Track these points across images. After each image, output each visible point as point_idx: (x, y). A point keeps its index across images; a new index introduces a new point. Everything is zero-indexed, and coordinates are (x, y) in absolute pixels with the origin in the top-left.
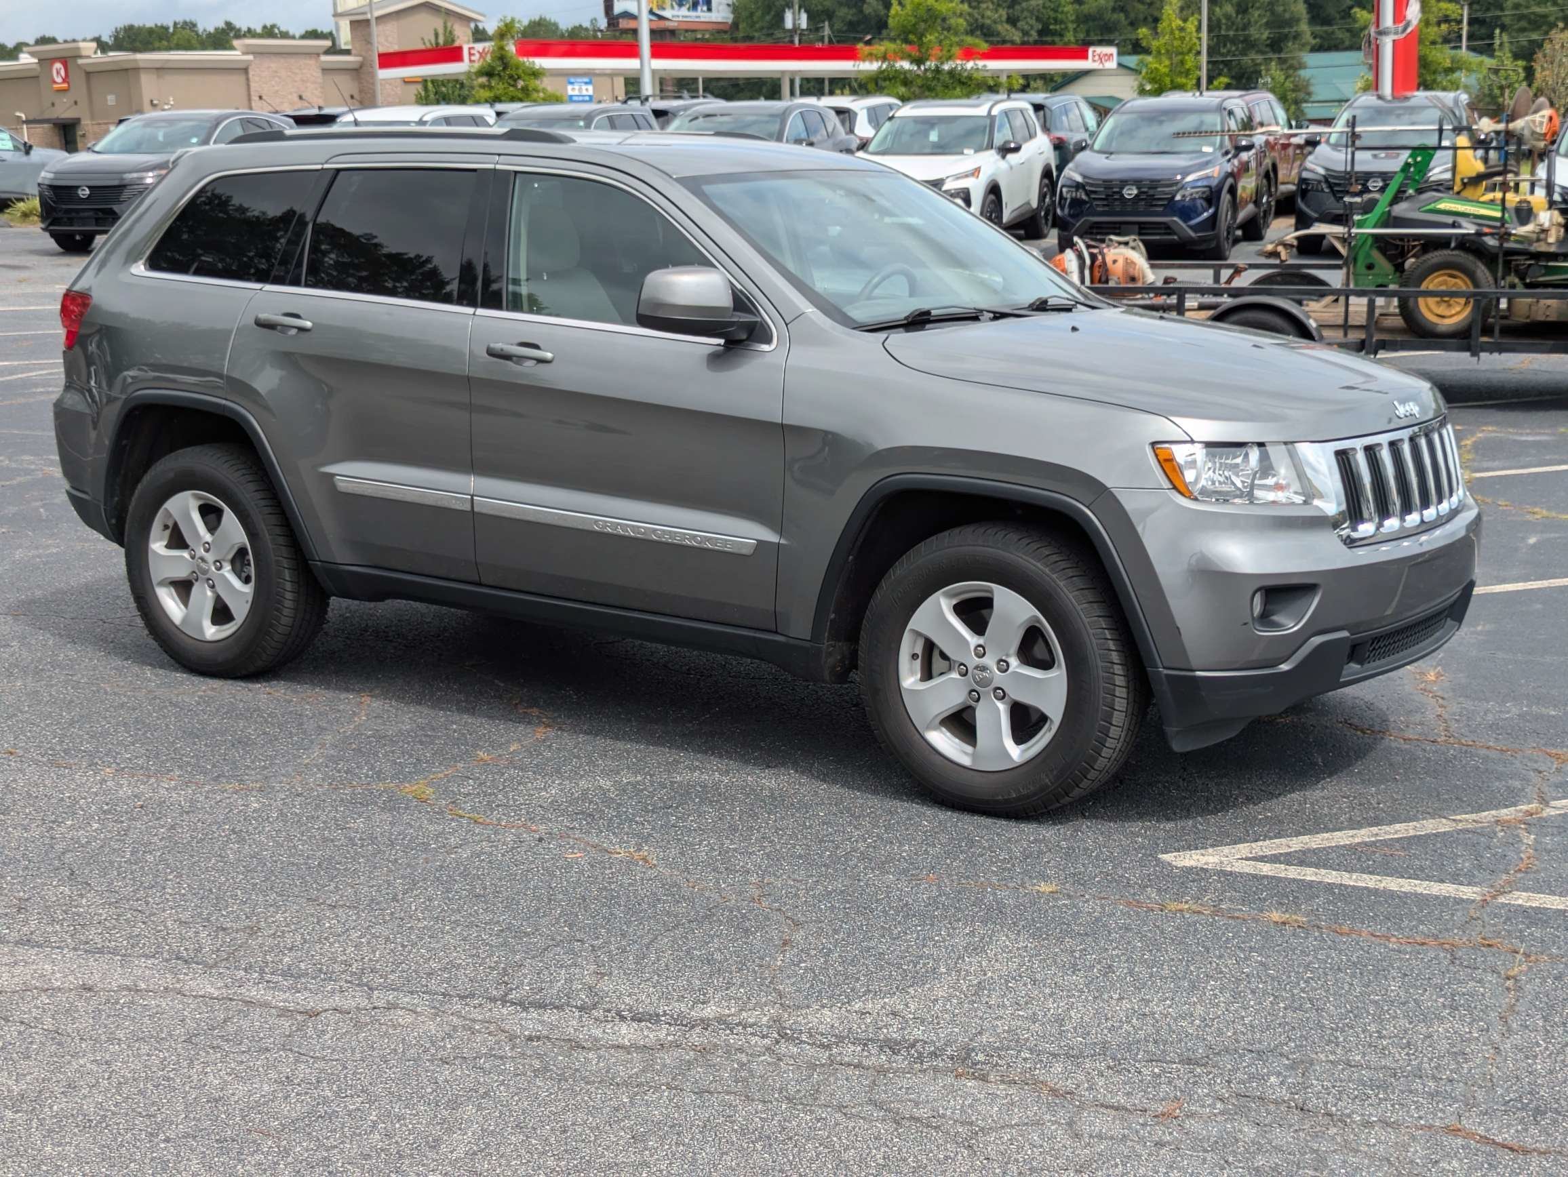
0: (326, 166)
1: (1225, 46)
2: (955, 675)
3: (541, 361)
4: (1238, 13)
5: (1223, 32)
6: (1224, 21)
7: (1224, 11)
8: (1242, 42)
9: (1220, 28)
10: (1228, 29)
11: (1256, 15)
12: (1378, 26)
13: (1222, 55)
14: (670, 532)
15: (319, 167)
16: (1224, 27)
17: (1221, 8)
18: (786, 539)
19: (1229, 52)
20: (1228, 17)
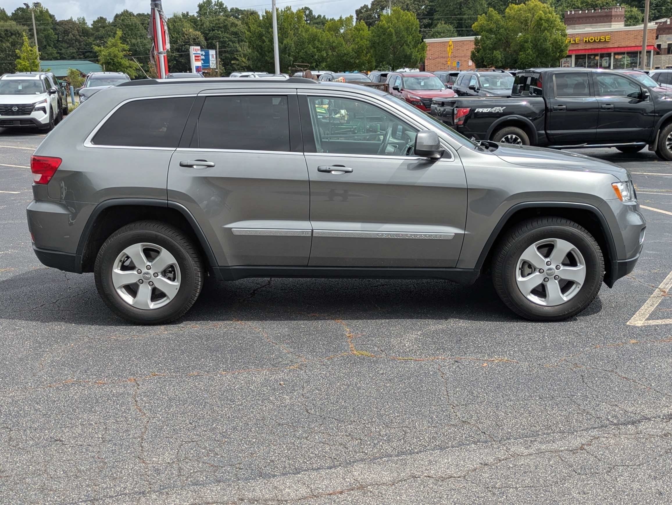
0: (199, 95)
1: (9, 57)
2: (537, 273)
3: (347, 172)
4: (12, 46)
5: (7, 53)
6: (7, 49)
7: (7, 45)
8: (15, 56)
9: (6, 51)
10: (9, 51)
11: (19, 47)
12: (158, 51)
13: (8, 60)
14: (414, 234)
15: (196, 95)
16: (7, 51)
17: (5, 44)
18: (467, 231)
19: (11, 59)
20: (8, 47)
